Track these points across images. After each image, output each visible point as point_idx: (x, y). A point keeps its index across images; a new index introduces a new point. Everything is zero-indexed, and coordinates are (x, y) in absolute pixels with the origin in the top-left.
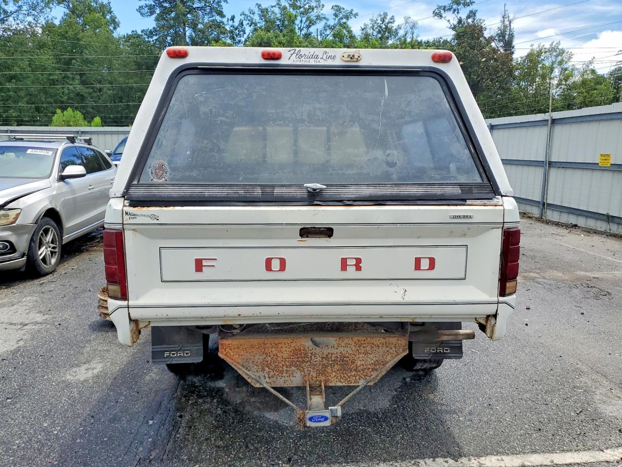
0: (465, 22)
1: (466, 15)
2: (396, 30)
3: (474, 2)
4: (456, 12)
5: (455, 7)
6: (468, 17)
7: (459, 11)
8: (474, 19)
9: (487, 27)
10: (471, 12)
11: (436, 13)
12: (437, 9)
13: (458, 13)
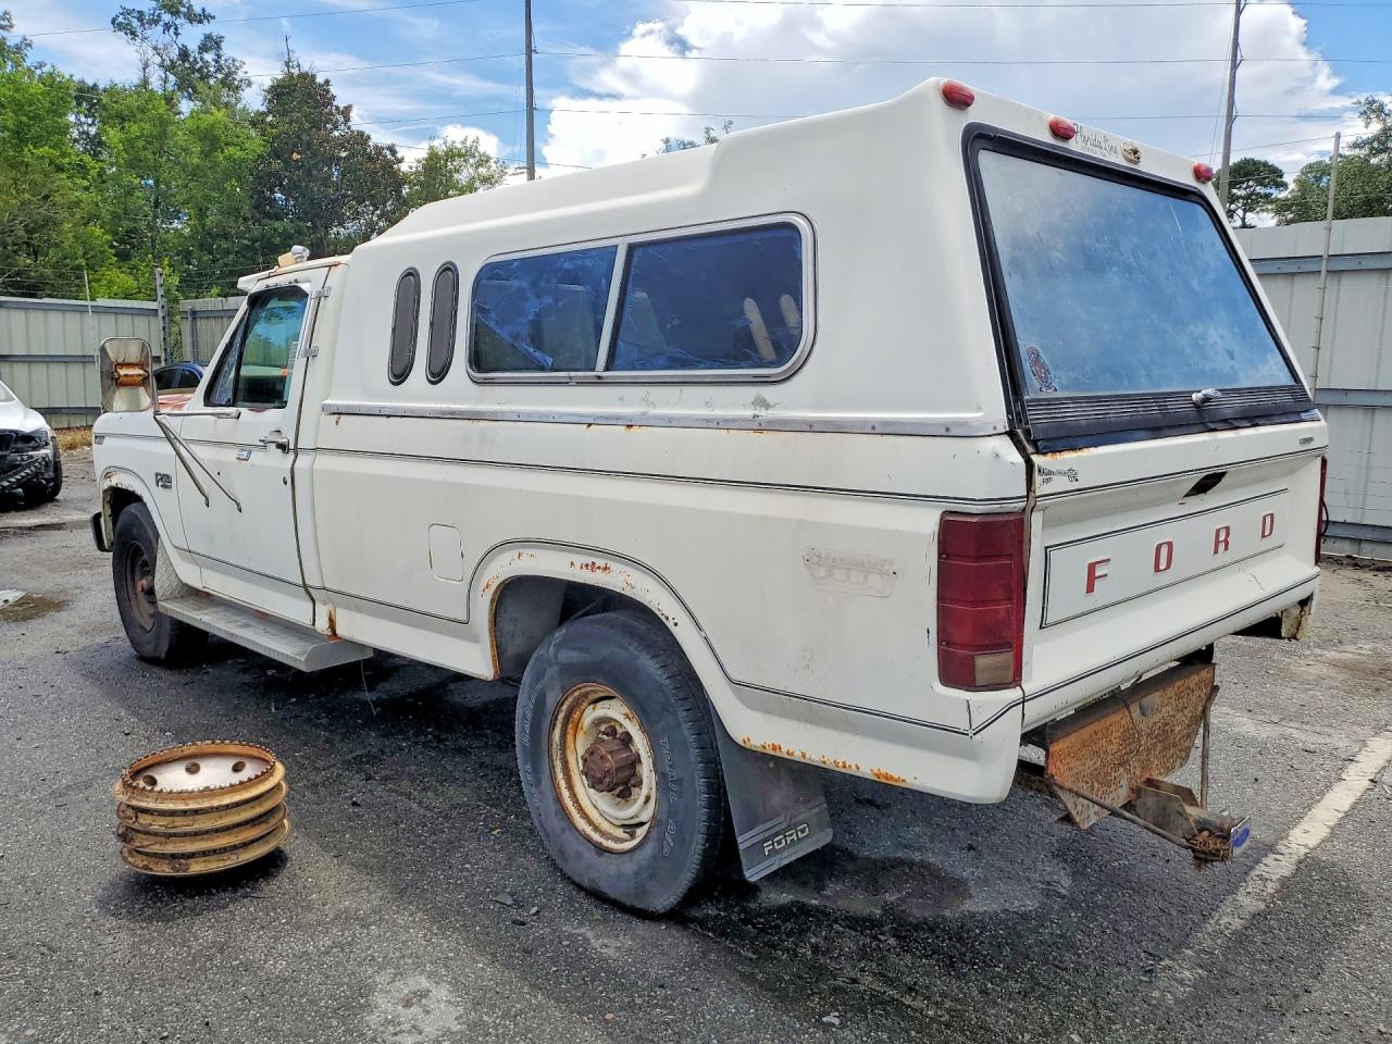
0: (198, 60)
1: (198, 43)
2: (18, 47)
3: (213, 18)
4: (172, 30)
5: (166, 17)
6: (203, 48)
7: (180, 31)
8: (219, 56)
9: (252, 79)
10: (208, 37)
11: (120, 24)
12: (122, 14)
13: (177, 34)
